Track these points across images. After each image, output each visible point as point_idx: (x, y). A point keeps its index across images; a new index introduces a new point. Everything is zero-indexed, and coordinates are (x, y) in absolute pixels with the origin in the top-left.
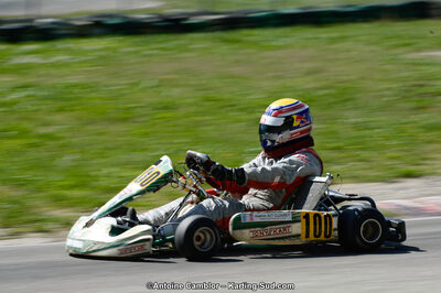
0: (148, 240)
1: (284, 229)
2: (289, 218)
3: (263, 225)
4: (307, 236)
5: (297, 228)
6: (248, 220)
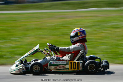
0: (21, 69)
1: (64, 66)
2: (65, 63)
3: (57, 65)
4: (71, 69)
5: (68, 66)
6: (53, 64)
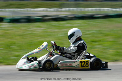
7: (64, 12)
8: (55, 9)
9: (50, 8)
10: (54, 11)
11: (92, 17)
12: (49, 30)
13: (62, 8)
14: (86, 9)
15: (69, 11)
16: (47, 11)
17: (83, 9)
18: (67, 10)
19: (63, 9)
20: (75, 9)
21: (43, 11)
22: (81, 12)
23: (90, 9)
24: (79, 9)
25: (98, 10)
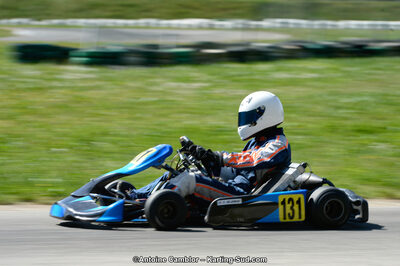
7: (268, 32)
8: (239, 22)
9: (221, 18)
10: (235, 29)
11: (359, 51)
12: (218, 91)
13: (260, 20)
14: (342, 24)
15: (283, 30)
16: (211, 27)
17: (329, 23)
18: (278, 25)
19: (266, 23)
20: (304, 23)
21: (200, 28)
22: (323, 32)
23: (353, 24)
24: (317, 24)
25: (379, 27)
